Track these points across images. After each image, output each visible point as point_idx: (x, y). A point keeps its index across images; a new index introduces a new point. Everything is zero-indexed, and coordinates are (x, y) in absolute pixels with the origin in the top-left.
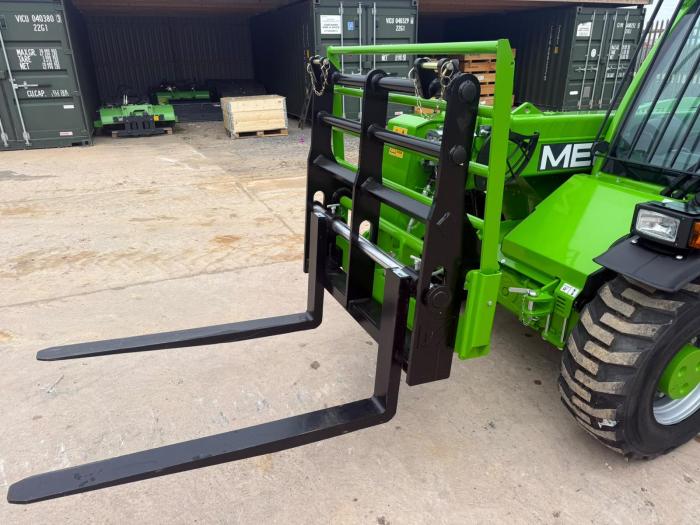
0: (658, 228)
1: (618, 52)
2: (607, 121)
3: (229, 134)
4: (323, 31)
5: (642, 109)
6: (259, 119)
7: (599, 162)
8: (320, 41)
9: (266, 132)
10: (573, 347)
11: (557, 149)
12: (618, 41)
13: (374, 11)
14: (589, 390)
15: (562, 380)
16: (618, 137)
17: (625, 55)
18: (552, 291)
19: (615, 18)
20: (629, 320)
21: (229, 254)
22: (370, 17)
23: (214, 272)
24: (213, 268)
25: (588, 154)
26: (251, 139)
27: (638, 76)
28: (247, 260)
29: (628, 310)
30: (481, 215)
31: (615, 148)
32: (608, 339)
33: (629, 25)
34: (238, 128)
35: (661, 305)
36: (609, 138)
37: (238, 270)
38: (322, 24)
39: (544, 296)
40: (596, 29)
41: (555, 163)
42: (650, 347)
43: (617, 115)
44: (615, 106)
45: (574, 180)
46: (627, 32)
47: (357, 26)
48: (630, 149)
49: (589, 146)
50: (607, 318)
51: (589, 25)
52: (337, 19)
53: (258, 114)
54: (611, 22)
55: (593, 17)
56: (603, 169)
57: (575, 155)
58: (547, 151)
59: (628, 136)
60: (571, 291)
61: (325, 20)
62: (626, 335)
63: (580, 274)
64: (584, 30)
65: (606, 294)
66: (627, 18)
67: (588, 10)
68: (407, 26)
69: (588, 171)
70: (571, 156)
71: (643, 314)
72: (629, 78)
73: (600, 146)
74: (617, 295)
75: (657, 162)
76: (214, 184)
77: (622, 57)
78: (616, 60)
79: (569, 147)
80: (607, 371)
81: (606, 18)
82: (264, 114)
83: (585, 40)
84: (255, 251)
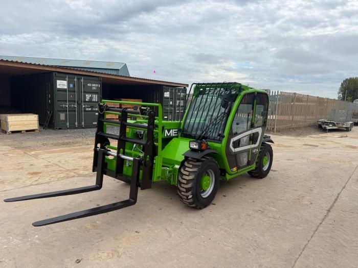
0: (195, 146)
1: (179, 103)
2: (180, 123)
3: (5, 132)
4: (58, 87)
5: (188, 121)
6: (23, 125)
7: (180, 134)
8: (56, 91)
9: (27, 131)
10: (179, 186)
11: (169, 131)
12: (179, 99)
13: (82, 80)
14: (185, 188)
15: (178, 194)
16: (183, 128)
17: (182, 104)
18: (173, 168)
19: (177, 91)
20: (191, 168)
21: (39, 178)
22: (80, 82)
23: (36, 185)
24: (36, 183)
25: (176, 132)
26: (19, 134)
27: (187, 111)
28: (50, 180)
29: (191, 166)
30: (157, 143)
31: (183, 130)
32: (187, 173)
33: (182, 94)
34: (11, 129)
35: (197, 164)
36: (181, 128)
37: (48, 183)
38: (58, 84)
39: (171, 169)
40: (171, 94)
41: (169, 135)
42: (196, 173)
43: (182, 122)
44: (181, 120)
45: (174, 140)
46: (181, 96)
47: (74, 86)
48: (187, 131)
49: (176, 130)
50: (187, 169)
51: (168, 93)
52: (65, 83)
53: (23, 122)
54: (175, 93)
55: (169, 90)
56: (181, 136)
57: (174, 133)
58: (166, 131)
59: (186, 128)
60: (177, 167)
61: (59, 82)
62: (191, 172)
63: (179, 162)
64: (167, 94)
65: (186, 164)
66: (181, 91)
67: (167, 88)
68: (97, 87)
69: (177, 137)
70: (173, 133)
71: (194, 166)
72: (184, 112)
73: (179, 130)
74: (188, 163)
75: (194, 133)
76: (13, 153)
77: (181, 105)
78: (179, 106)
79: (171, 130)
80: (188, 181)
81: (174, 91)
82: (26, 123)
83: (168, 98)
84: (52, 176)
